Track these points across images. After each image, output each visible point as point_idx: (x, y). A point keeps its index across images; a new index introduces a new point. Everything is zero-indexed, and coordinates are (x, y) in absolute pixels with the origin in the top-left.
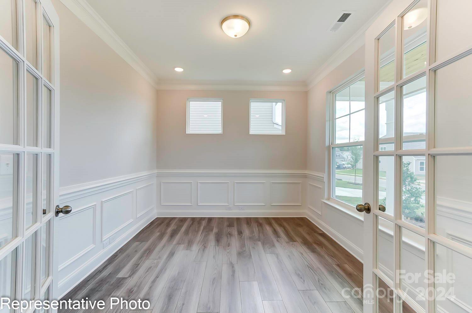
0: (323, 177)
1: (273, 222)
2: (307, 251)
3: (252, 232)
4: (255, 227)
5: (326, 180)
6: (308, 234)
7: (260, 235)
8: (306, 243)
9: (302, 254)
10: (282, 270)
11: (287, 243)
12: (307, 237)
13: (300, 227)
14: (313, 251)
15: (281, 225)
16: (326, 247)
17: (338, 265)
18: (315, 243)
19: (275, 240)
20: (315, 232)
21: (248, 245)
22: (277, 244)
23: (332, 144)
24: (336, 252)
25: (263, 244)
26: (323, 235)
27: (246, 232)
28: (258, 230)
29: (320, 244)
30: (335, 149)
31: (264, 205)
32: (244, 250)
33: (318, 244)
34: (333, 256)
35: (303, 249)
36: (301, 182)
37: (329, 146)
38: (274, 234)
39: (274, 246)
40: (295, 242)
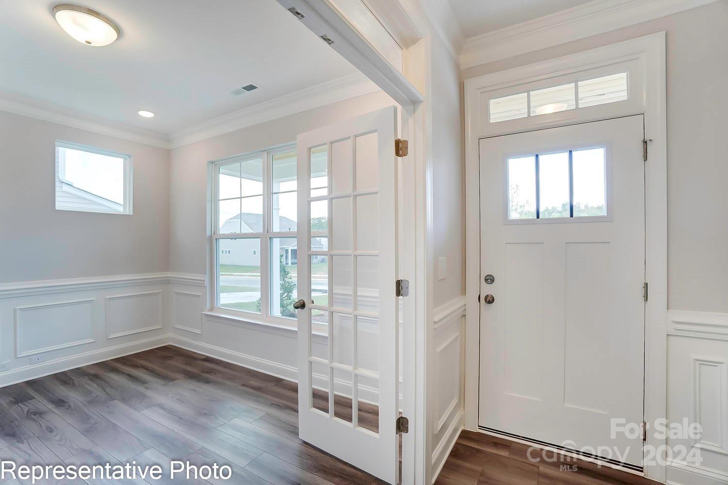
0: (204, 280)
1: (118, 366)
2: (199, 384)
3: (88, 393)
4: (87, 384)
5: (207, 283)
6: (187, 364)
7: (107, 391)
8: (191, 376)
9: (195, 390)
10: (180, 418)
11: (164, 385)
12: (189, 368)
13: (170, 360)
14: (207, 382)
15: (136, 366)
16: (219, 372)
17: (244, 385)
18: (204, 372)
19: (141, 389)
20: (196, 359)
21: (94, 413)
22: (149, 393)
23: (214, 234)
24: (234, 373)
25: (124, 400)
26: (208, 359)
27: (74, 396)
28: (97, 385)
29: (210, 371)
30: (219, 241)
31: (94, 341)
32: (93, 422)
33: (208, 372)
34: (232, 379)
35: (193, 385)
36: (161, 291)
37: (211, 237)
38: (134, 382)
39: (144, 397)
40: (176, 380)
